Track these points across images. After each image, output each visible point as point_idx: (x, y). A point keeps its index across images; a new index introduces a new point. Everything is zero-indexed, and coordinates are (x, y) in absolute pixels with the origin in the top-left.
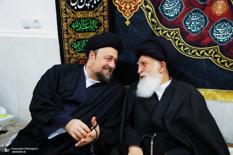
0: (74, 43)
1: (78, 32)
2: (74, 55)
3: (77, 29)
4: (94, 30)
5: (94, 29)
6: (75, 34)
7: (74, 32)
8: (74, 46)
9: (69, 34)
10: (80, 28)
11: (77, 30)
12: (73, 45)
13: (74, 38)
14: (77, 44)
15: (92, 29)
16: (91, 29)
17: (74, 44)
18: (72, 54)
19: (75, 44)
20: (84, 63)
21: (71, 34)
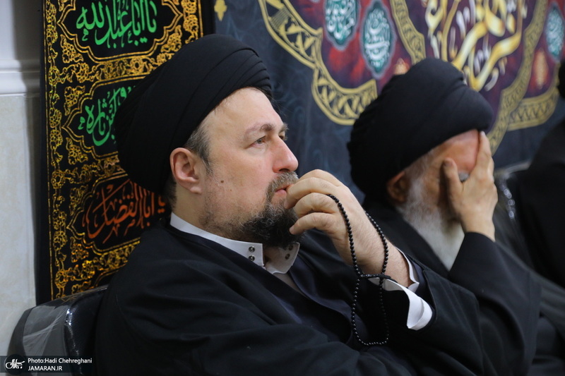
0: (87, 108)
1: (102, 51)
2: (85, 167)
3: (99, 39)
4: (144, 40)
5: (142, 35)
6: (91, 64)
7: (85, 56)
8: (84, 125)
9: (67, 65)
10: (107, 36)
11: (99, 42)
12: (82, 120)
13: (88, 84)
14: (96, 113)
15: (138, 38)
16: (134, 38)
17: (85, 115)
18: (79, 165)
19: (91, 115)
20: (112, 199)
21: (73, 62)
